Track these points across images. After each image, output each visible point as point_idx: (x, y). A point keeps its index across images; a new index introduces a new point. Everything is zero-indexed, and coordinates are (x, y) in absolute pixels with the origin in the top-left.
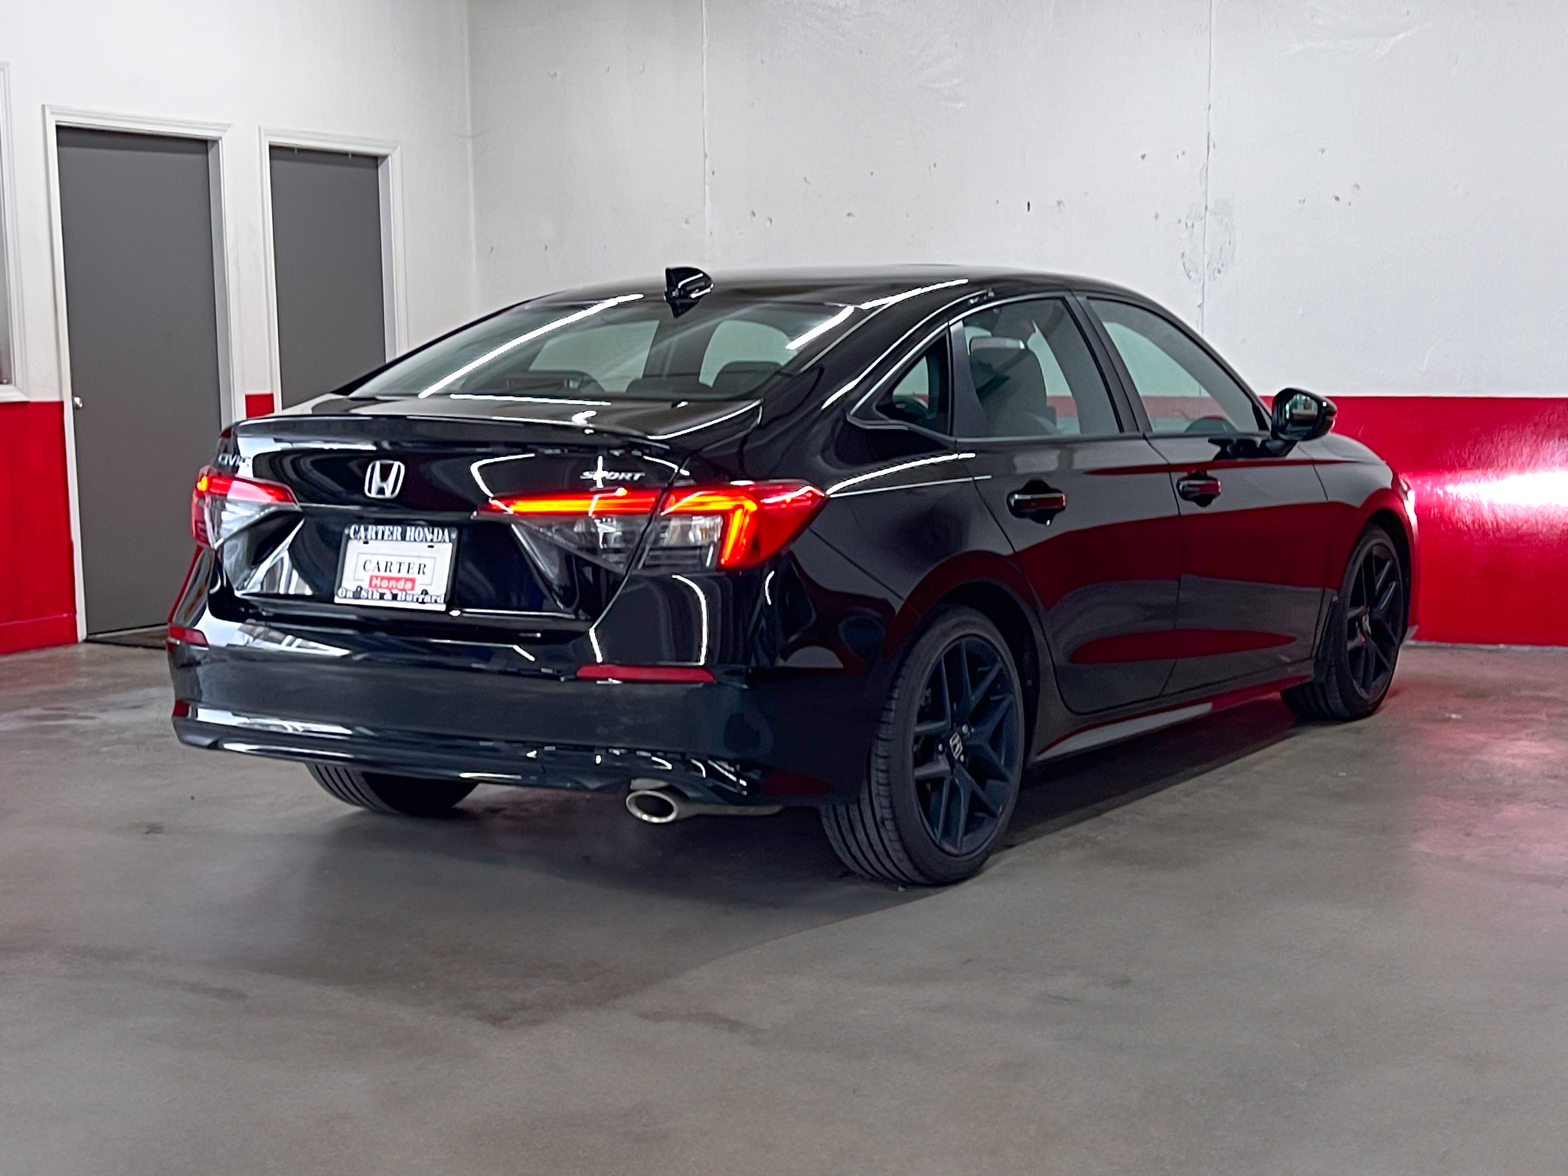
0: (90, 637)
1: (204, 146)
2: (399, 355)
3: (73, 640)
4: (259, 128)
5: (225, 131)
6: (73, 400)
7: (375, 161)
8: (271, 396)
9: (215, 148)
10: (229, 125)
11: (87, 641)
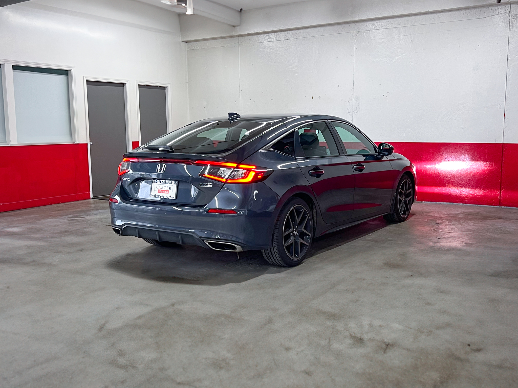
0: (94, 197)
1: (123, 85)
2: (170, 132)
3: (89, 198)
4: (136, 81)
5: (128, 81)
6: (90, 143)
7: (165, 88)
8: (138, 142)
9: (125, 85)
10: (129, 80)
11: (92, 198)
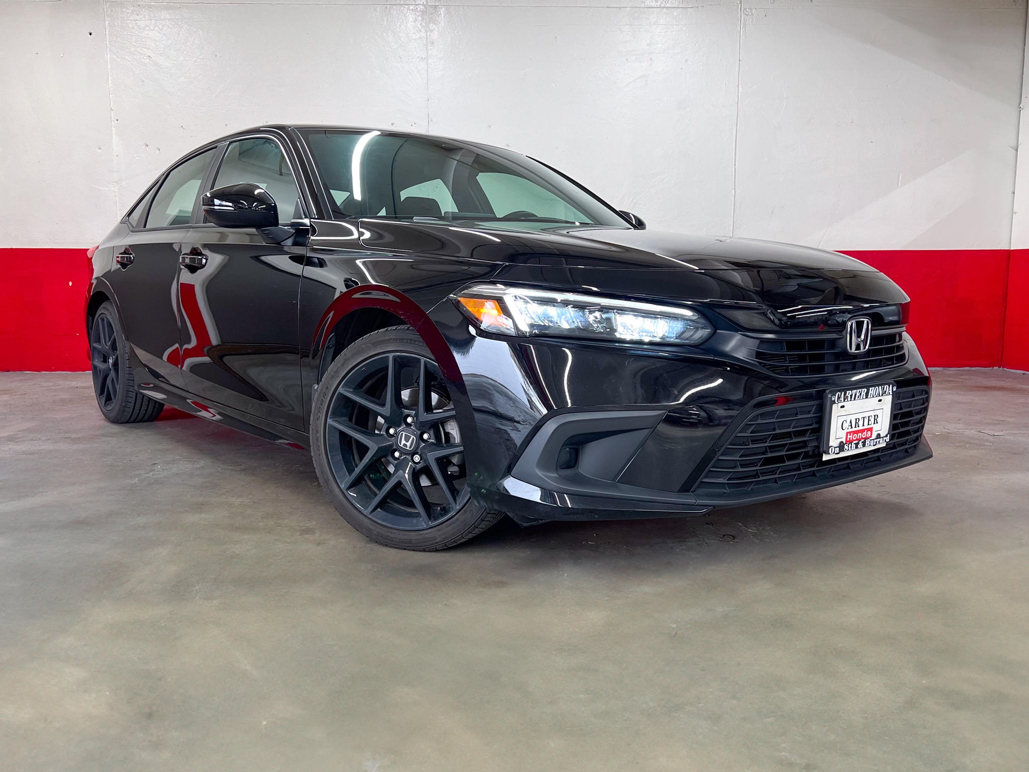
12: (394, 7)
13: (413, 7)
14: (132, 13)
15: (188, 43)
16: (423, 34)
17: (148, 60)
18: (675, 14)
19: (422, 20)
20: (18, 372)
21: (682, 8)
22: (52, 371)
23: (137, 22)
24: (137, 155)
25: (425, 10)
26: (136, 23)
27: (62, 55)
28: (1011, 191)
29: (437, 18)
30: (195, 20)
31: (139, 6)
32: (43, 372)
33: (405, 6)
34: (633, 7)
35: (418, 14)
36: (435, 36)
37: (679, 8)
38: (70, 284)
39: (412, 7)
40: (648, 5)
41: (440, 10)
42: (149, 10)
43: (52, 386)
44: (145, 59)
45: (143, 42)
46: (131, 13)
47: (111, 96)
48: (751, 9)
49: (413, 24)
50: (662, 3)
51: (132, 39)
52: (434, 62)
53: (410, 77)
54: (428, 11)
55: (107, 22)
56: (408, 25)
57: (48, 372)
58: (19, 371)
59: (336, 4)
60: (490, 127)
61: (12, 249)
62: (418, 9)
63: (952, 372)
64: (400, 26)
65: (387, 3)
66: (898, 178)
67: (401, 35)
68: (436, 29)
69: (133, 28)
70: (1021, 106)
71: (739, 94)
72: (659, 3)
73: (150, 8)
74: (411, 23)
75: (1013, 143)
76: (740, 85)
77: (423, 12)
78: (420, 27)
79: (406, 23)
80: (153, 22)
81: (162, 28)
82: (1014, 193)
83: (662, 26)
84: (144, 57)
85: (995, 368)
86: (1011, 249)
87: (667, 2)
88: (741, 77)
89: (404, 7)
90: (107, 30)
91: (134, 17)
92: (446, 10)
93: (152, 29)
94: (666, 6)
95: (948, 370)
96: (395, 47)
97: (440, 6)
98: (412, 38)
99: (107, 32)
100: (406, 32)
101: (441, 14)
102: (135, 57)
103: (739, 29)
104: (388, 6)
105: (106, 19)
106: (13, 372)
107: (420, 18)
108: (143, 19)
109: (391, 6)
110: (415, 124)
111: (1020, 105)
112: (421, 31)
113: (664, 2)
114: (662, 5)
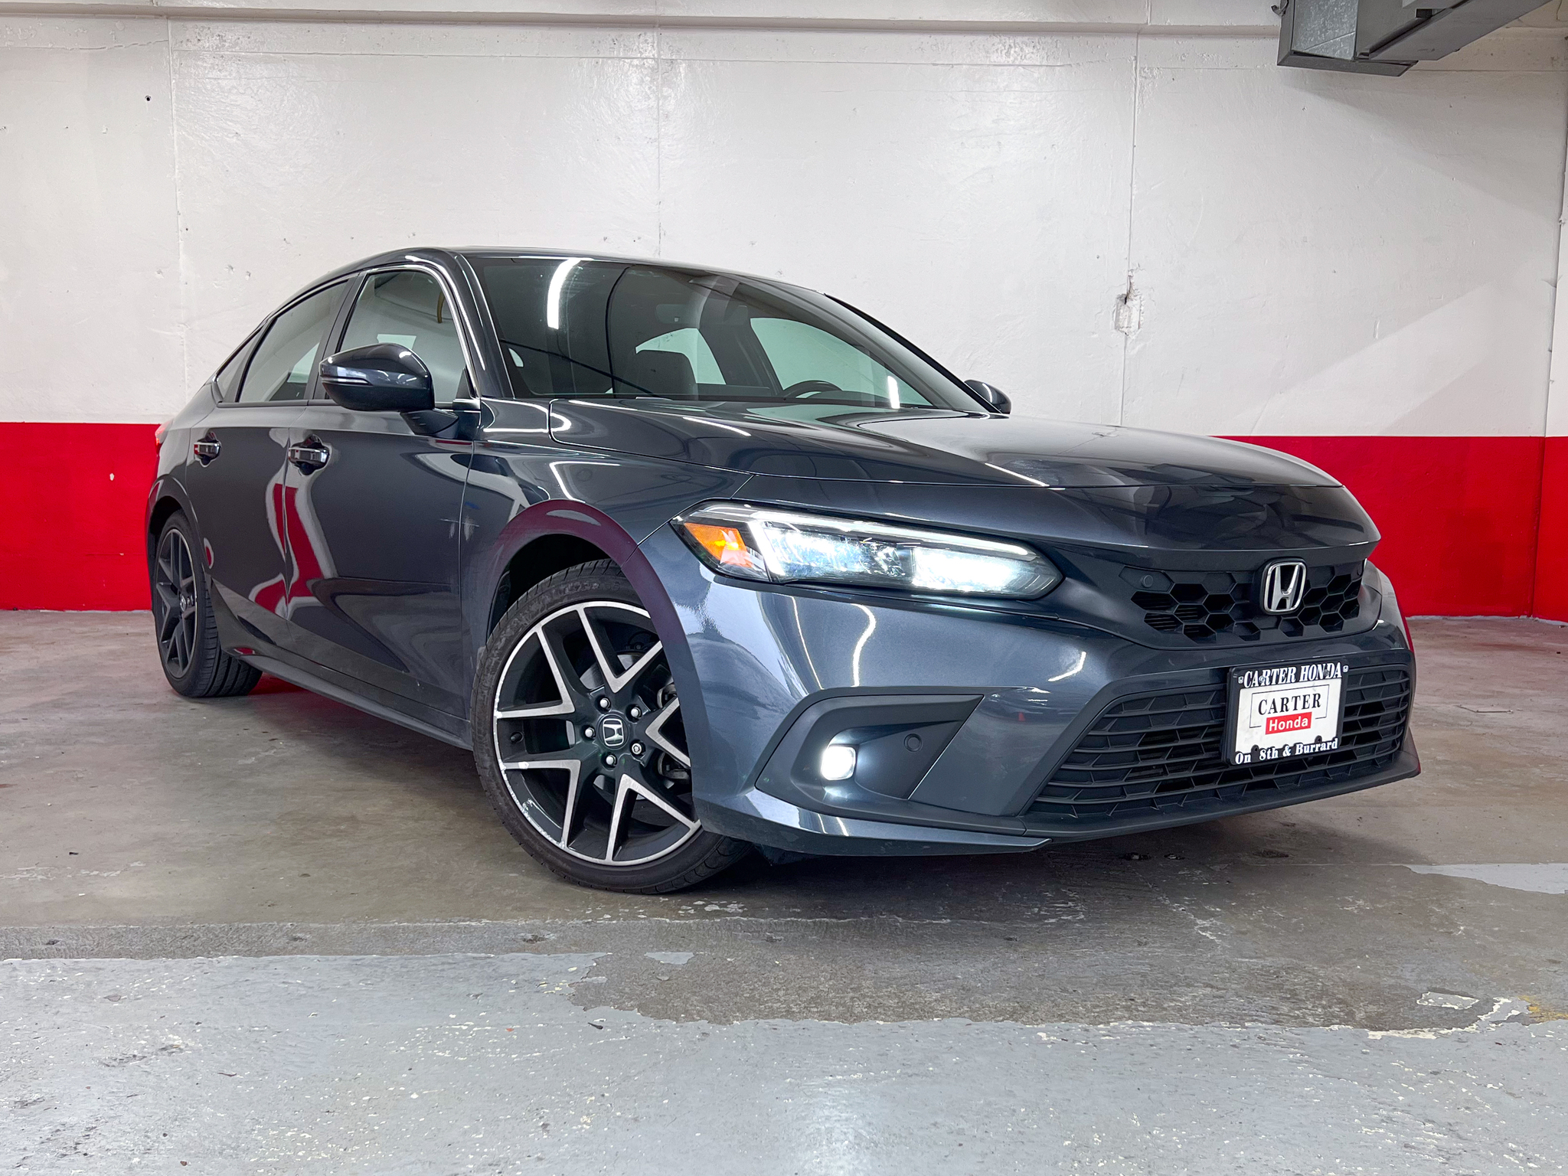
12: (610, 61)
13: (638, 63)
14: (212, 67)
15: (296, 114)
16: (652, 103)
17: (235, 140)
18: (1036, 75)
19: (651, 82)
20: (29, 611)
21: (1047, 66)
22: (81, 610)
23: (220, 81)
24: (216, 282)
25: (656, 67)
26: (219, 83)
27: (105, 131)
28: (1548, 346)
29: (675, 79)
30: (308, 79)
31: (222, 57)
32: (67, 611)
33: (626, 60)
34: (973, 65)
35: (645, 72)
36: (670, 105)
37: (1041, 66)
38: (112, 477)
39: (636, 62)
40: (995, 62)
41: (679, 67)
42: (238, 64)
43: (89, 632)
44: (230, 138)
45: (228, 111)
46: (210, 68)
47: (178, 192)
48: (1151, 69)
49: (638, 87)
50: (1016, 59)
51: (211, 107)
52: (669, 146)
53: (633, 167)
54: (660, 68)
55: (174, 81)
56: (631, 89)
57: (75, 612)
58: (31, 609)
59: (520, 56)
60: (753, 244)
61: (23, 423)
62: (646, 64)
63: (1455, 623)
64: (618, 89)
65: (599, 56)
66: (1375, 327)
67: (619, 105)
68: (673, 95)
69: (213, 91)
70: (1562, 218)
71: (1133, 197)
72: (1012, 58)
73: (239, 60)
74: (635, 86)
75: (1551, 276)
76: (1134, 183)
77: (653, 69)
78: (649, 92)
79: (627, 86)
80: (243, 82)
81: (258, 91)
82: (1551, 351)
83: (1016, 93)
84: (230, 135)
85: (1521, 617)
86: (1547, 436)
87: (1023, 58)
88: (1136, 171)
89: (625, 62)
90: (174, 93)
91: (215, 74)
92: (689, 66)
93: (243, 92)
94: (1022, 63)
95: (1450, 620)
96: (610, 123)
97: (679, 61)
98: (636, 109)
99: (174, 97)
100: (627, 100)
101: (680, 72)
102: (216, 135)
103: (1133, 98)
104: (601, 60)
105: (172, 78)
106: (23, 611)
107: (648, 78)
108: (229, 77)
109: (605, 60)
110: (639, 238)
111: (1560, 217)
112: (649, 98)
113: (1019, 58)
114: (1017, 63)
